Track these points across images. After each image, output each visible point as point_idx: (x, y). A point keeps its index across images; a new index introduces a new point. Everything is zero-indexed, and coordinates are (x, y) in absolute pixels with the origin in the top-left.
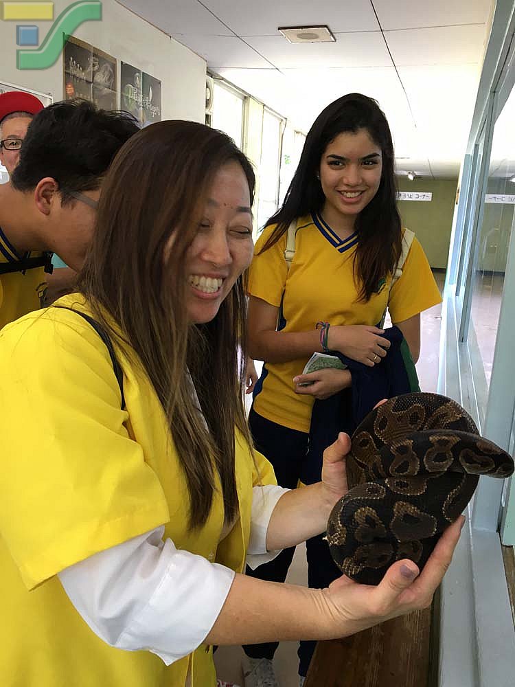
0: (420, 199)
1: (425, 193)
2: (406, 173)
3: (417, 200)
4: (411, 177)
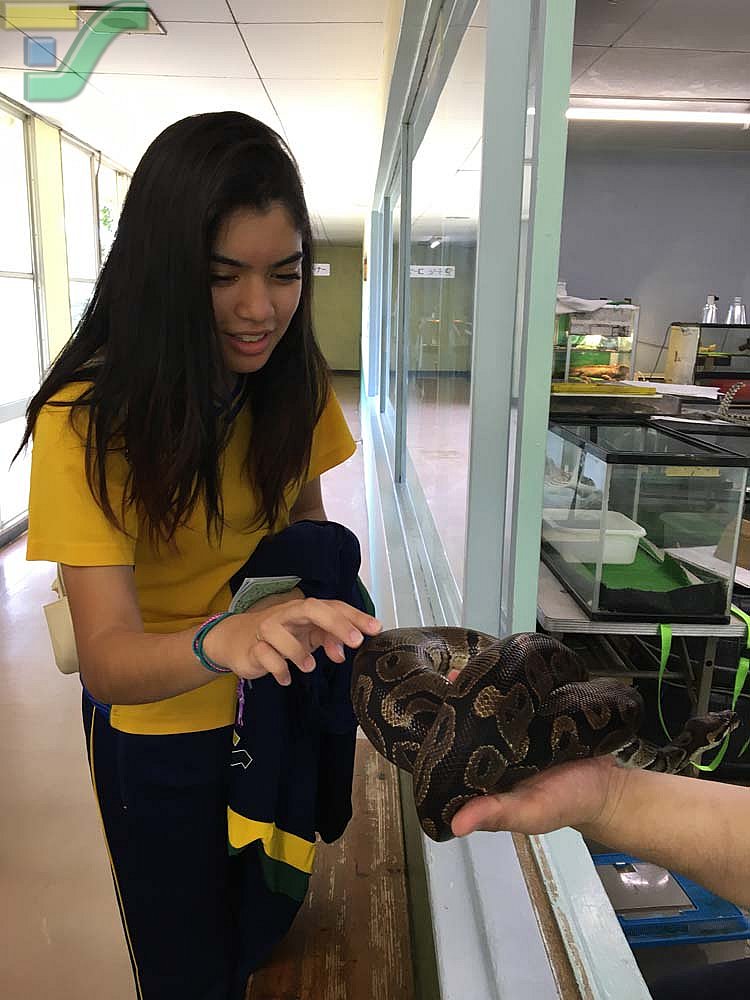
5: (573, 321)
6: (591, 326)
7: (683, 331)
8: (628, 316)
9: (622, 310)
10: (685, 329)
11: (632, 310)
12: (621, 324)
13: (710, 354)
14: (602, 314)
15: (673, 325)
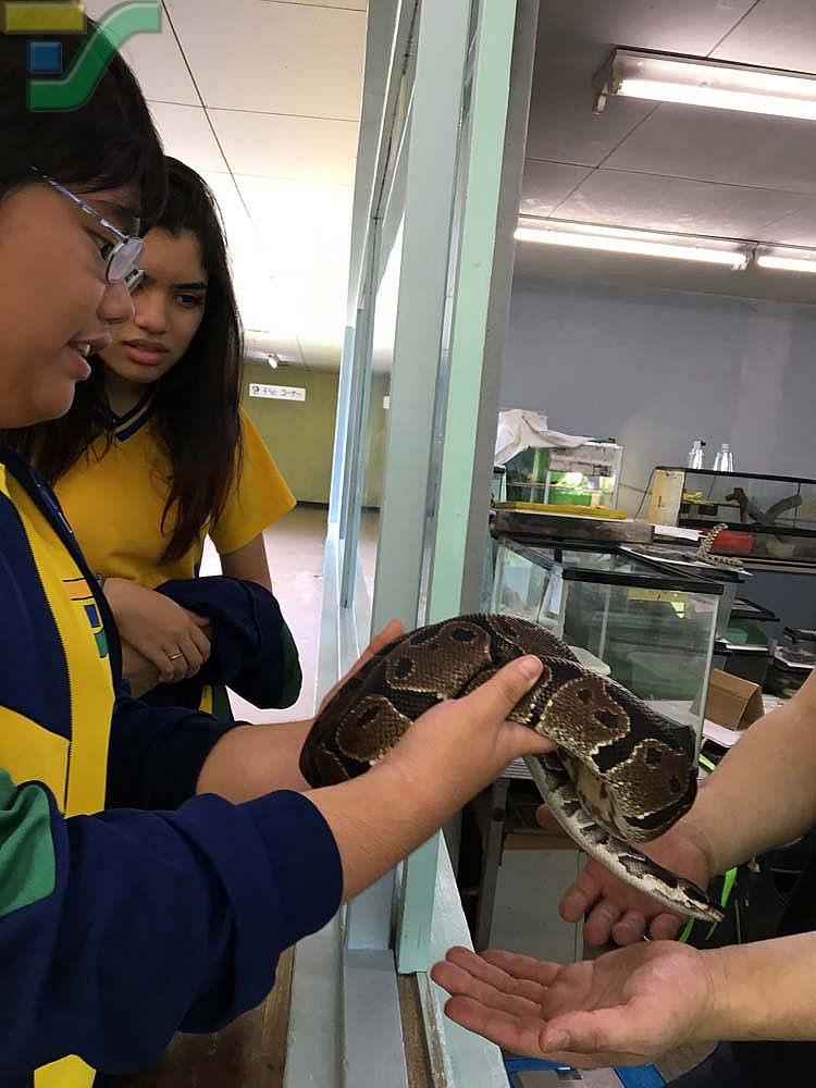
0: (288, 397)
1: (295, 389)
2: (264, 356)
3: (284, 398)
4: (274, 364)
5: (553, 456)
6: (571, 463)
7: (668, 475)
8: (611, 455)
9: (605, 449)
10: (669, 473)
11: (615, 450)
12: (603, 464)
13: (696, 502)
14: (583, 451)
15: (658, 468)
